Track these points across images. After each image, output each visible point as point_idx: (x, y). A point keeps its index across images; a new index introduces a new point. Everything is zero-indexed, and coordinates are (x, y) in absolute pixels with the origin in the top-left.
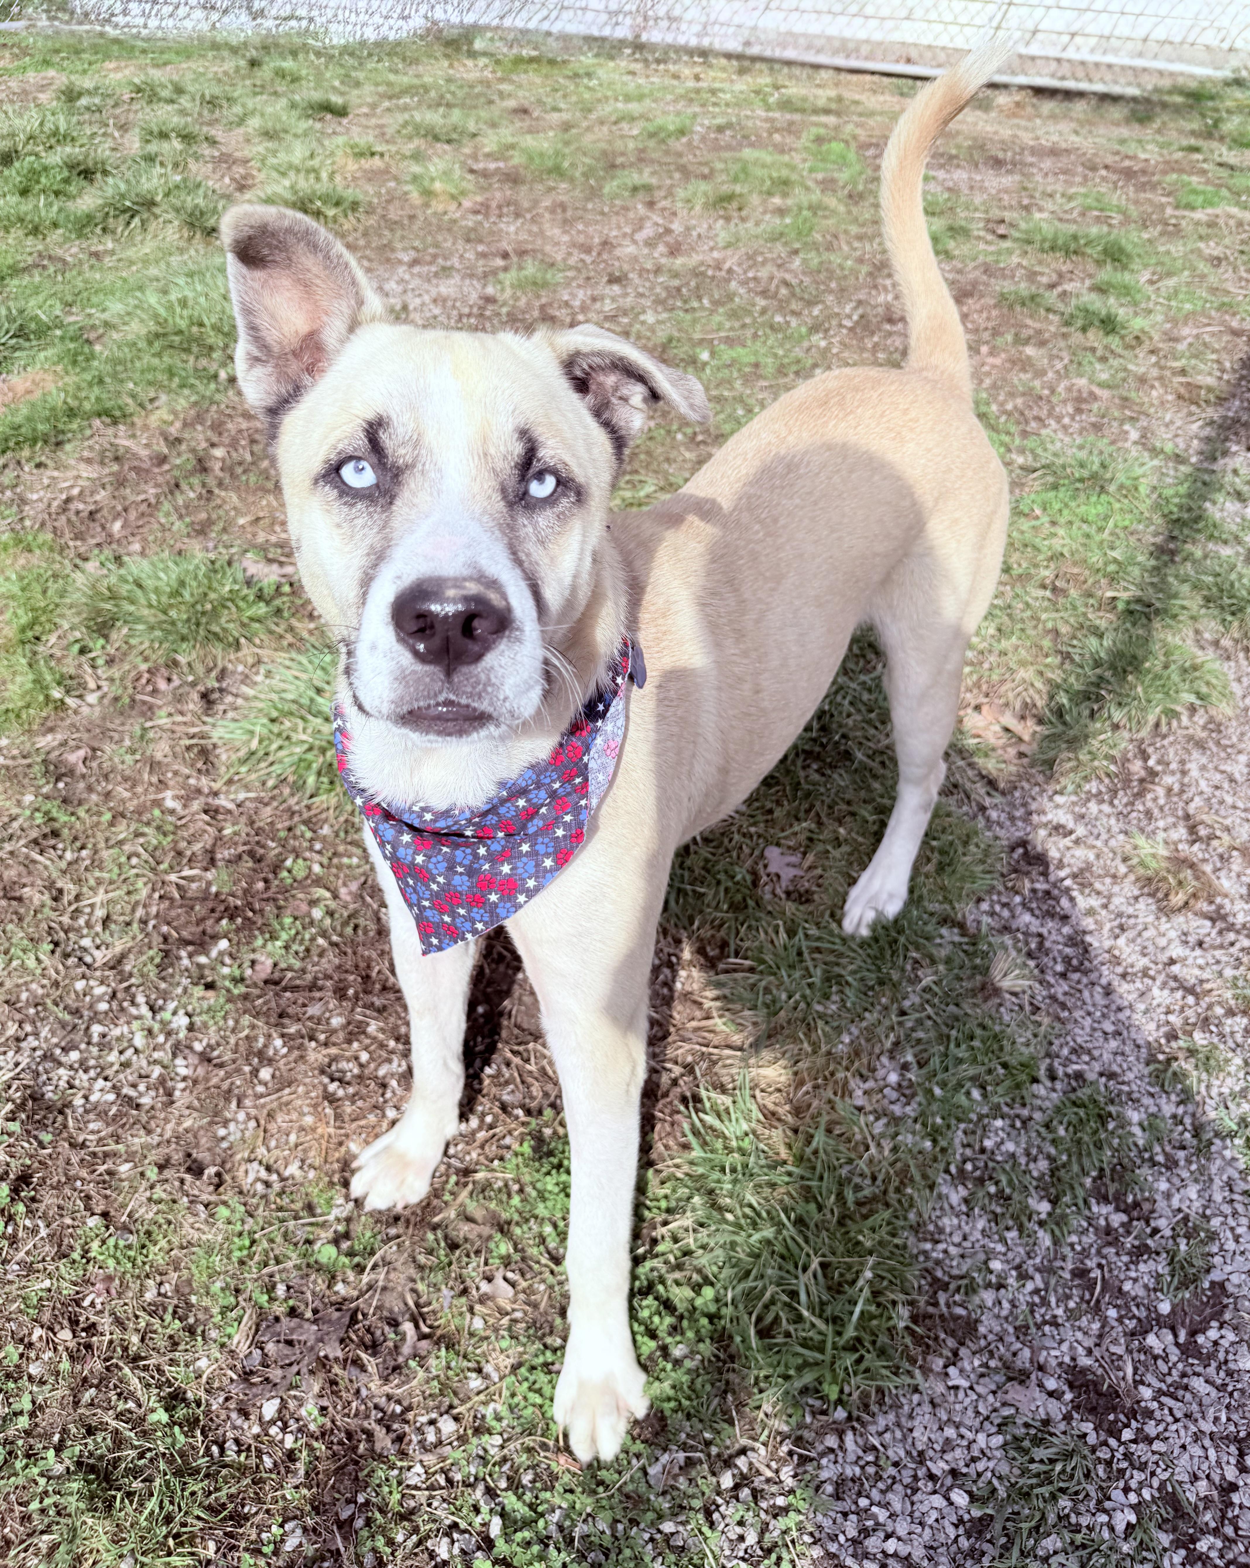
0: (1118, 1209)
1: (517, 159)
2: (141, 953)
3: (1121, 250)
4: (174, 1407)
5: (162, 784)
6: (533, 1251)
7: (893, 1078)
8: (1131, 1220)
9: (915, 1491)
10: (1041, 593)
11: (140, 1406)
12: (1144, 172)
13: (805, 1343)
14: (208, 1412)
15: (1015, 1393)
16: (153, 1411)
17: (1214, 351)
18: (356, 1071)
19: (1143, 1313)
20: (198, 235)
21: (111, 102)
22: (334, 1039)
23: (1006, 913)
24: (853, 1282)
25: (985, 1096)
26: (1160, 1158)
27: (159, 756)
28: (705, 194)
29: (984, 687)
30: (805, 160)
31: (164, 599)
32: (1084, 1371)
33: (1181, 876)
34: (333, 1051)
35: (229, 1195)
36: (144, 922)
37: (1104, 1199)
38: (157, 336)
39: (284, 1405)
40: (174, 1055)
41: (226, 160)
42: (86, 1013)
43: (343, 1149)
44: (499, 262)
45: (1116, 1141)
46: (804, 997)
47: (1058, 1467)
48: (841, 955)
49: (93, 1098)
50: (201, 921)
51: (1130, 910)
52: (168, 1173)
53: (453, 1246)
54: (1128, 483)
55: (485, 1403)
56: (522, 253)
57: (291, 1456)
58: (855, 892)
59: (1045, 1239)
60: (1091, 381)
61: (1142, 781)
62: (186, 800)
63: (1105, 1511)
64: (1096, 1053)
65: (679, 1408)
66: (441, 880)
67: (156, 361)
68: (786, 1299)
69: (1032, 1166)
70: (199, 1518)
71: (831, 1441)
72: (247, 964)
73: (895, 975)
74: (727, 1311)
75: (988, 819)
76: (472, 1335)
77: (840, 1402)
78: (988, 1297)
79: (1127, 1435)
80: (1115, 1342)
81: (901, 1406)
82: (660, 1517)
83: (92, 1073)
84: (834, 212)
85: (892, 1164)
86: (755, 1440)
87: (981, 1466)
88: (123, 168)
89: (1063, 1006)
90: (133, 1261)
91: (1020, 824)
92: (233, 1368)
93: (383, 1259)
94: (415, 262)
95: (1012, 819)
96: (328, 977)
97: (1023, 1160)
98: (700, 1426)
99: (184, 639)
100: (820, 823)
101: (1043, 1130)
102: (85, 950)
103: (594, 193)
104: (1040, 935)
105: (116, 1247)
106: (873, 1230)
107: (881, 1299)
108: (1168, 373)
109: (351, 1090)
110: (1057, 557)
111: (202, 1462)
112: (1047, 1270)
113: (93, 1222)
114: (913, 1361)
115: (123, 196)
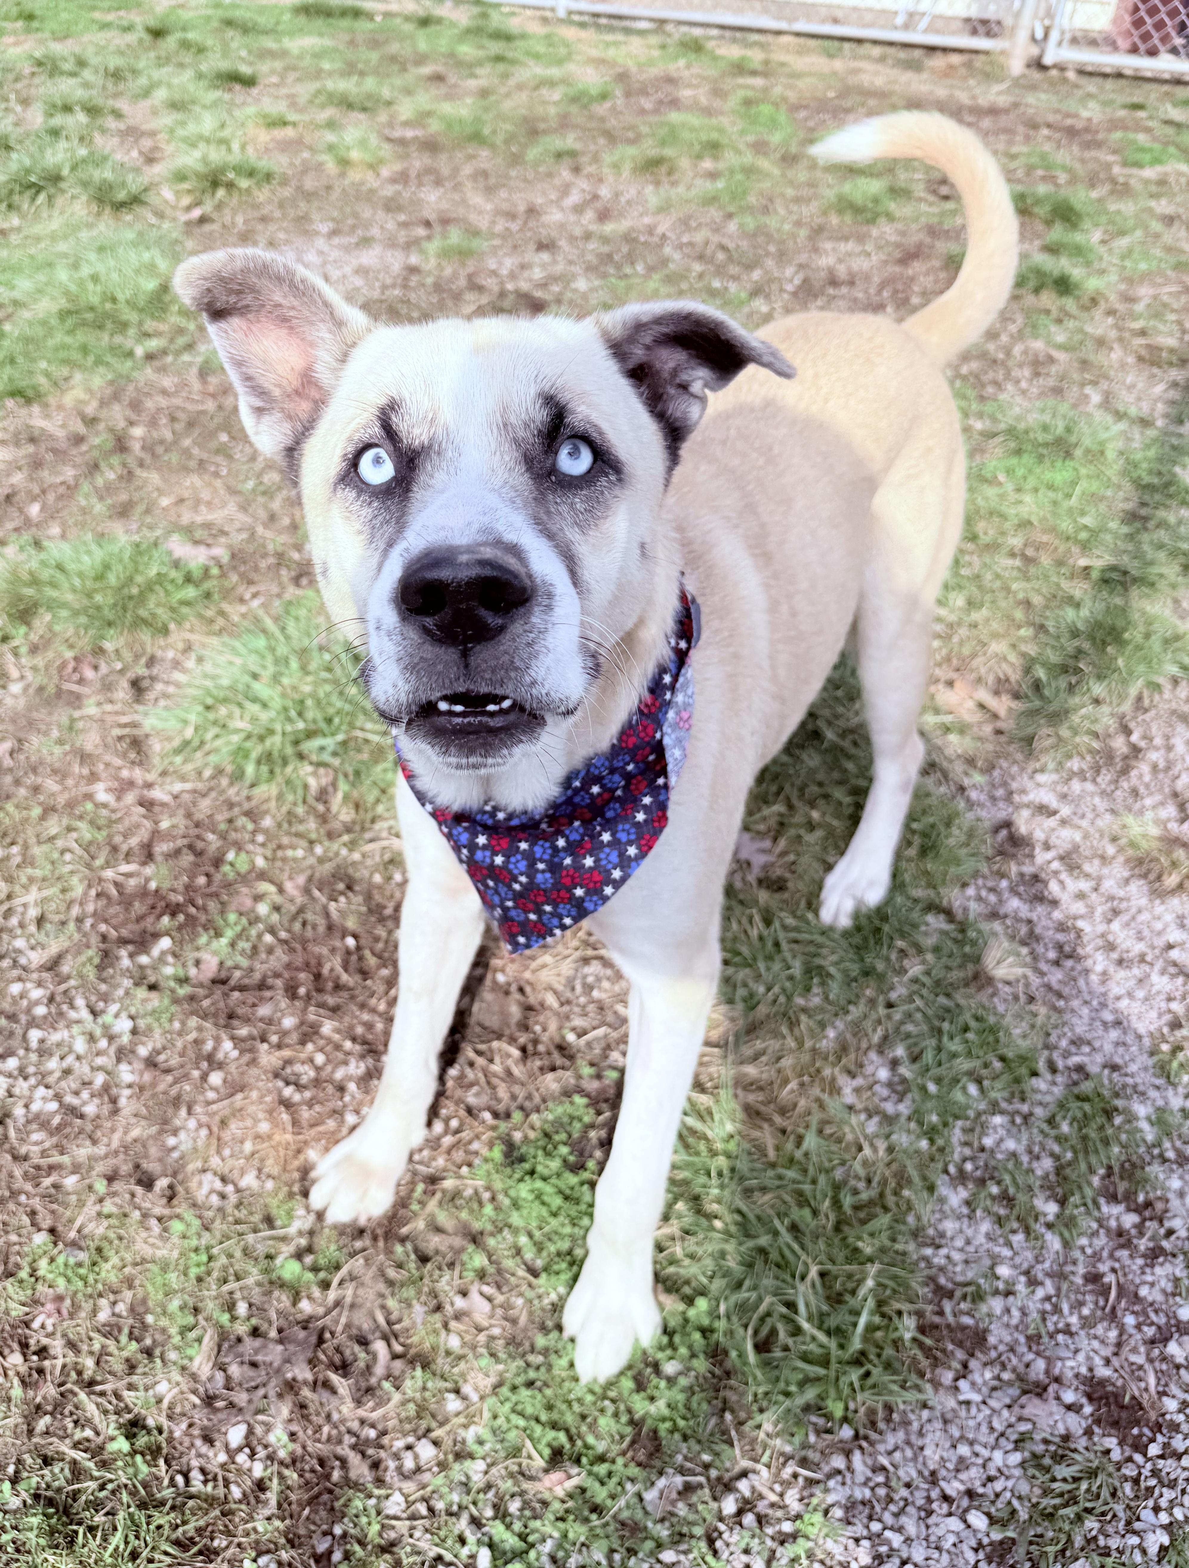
0: (1129, 1210)
1: (435, 126)
2: (79, 953)
3: (1071, 209)
4: (134, 1435)
5: (93, 777)
6: (509, 1264)
7: (883, 1074)
8: (1144, 1220)
9: (930, 1513)
10: (1010, 562)
11: (98, 1434)
12: (1087, 130)
13: (805, 1358)
14: (170, 1440)
15: (1034, 1407)
16: (112, 1439)
17: (1173, 311)
18: (312, 1074)
19: (1162, 1320)
20: (108, 210)
21: (11, 76)
22: (288, 1040)
23: (992, 898)
24: (853, 1292)
25: (982, 1090)
26: (1171, 1155)
27: (89, 747)
28: (633, 159)
29: (955, 662)
30: (734, 123)
31: (89, 584)
32: (1103, 1382)
33: (1175, 855)
34: (286, 1053)
35: (182, 1209)
36: (80, 920)
37: (1113, 1198)
38: (69, 312)
39: (250, 1432)
40: (119, 1060)
41: (132, 133)
42: (23, 1018)
43: (302, 1157)
44: (421, 232)
45: (1124, 1137)
46: (784, 990)
47: (1084, 1486)
48: (820, 946)
49: (35, 1107)
50: (140, 919)
51: (1121, 893)
52: (117, 1186)
53: (424, 1259)
54: (1095, 447)
55: (465, 1426)
56: (445, 222)
57: (261, 1486)
58: (832, 880)
59: (1054, 1242)
60: (1048, 343)
61: (1126, 758)
62: (120, 791)
63: (1135, 1533)
64: (1097, 1044)
65: (674, 1429)
66: (523, 879)
67: (68, 340)
68: (784, 1310)
69: (1035, 1165)
70: (166, 1553)
71: (838, 1462)
72: (190, 963)
73: (880, 966)
74: (721, 1325)
75: (968, 800)
76: (448, 1353)
77: (845, 1420)
78: (996, 1304)
79: (1154, 1450)
80: (1134, 1350)
81: (909, 1423)
82: (660, 1546)
83: (32, 1081)
84: (768, 175)
85: (888, 1164)
86: (756, 1460)
87: (998, 1486)
88: (27, 142)
89: (1060, 995)
90: (84, 1279)
91: (1001, 804)
92: (194, 1392)
93: (350, 1273)
94: (334, 233)
95: (993, 799)
96: (277, 975)
97: (1025, 1159)
98: (697, 1448)
99: (110, 624)
100: (790, 807)
101: (1045, 1127)
102: (19, 951)
103: (516, 160)
104: (1030, 922)
105: (66, 1265)
106: (872, 1235)
107: (885, 1309)
108: (1127, 335)
109: (308, 1094)
110: (1024, 524)
111: (168, 1493)
112: (1059, 1276)
113: (41, 1239)
114: (922, 1375)
115: (28, 171)
